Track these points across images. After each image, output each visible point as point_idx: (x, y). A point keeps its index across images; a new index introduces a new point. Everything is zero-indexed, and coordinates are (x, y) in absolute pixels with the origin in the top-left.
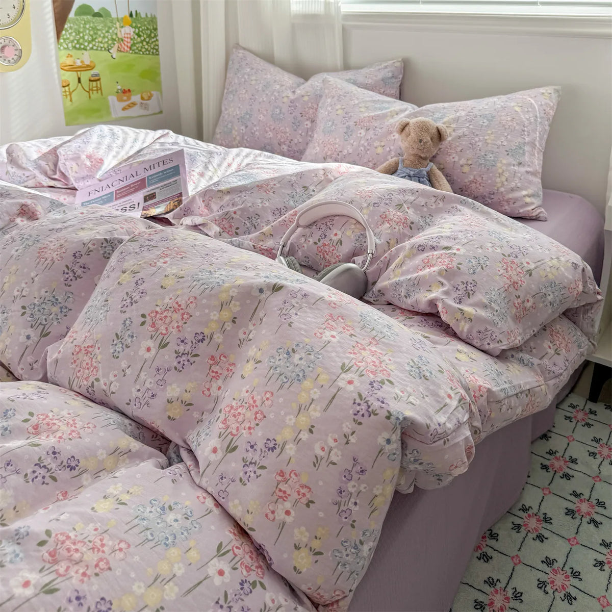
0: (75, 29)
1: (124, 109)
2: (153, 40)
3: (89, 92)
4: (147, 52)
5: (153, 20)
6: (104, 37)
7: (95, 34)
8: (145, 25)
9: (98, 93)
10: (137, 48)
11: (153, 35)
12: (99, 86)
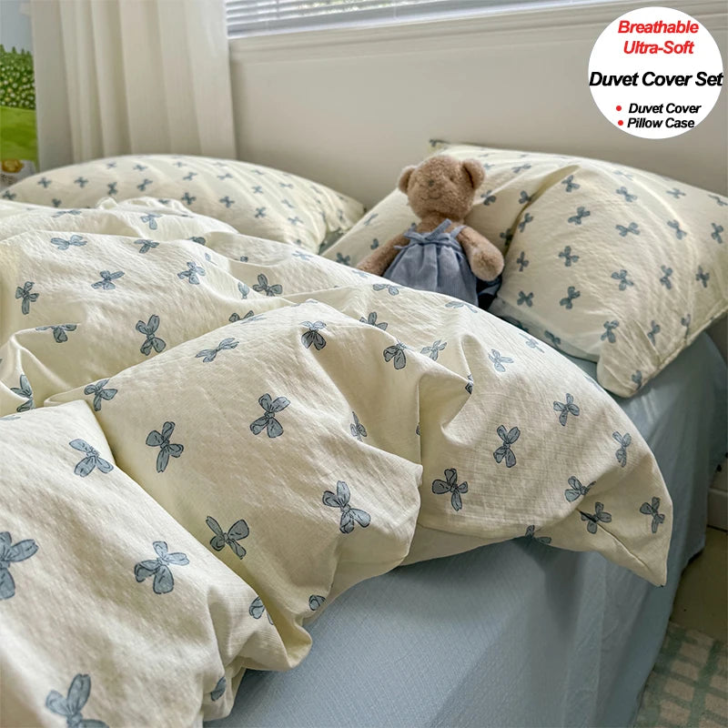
2: (25, 87)
4: (14, 104)
5: (26, 58)
8: (10, 65)
11: (24, 80)
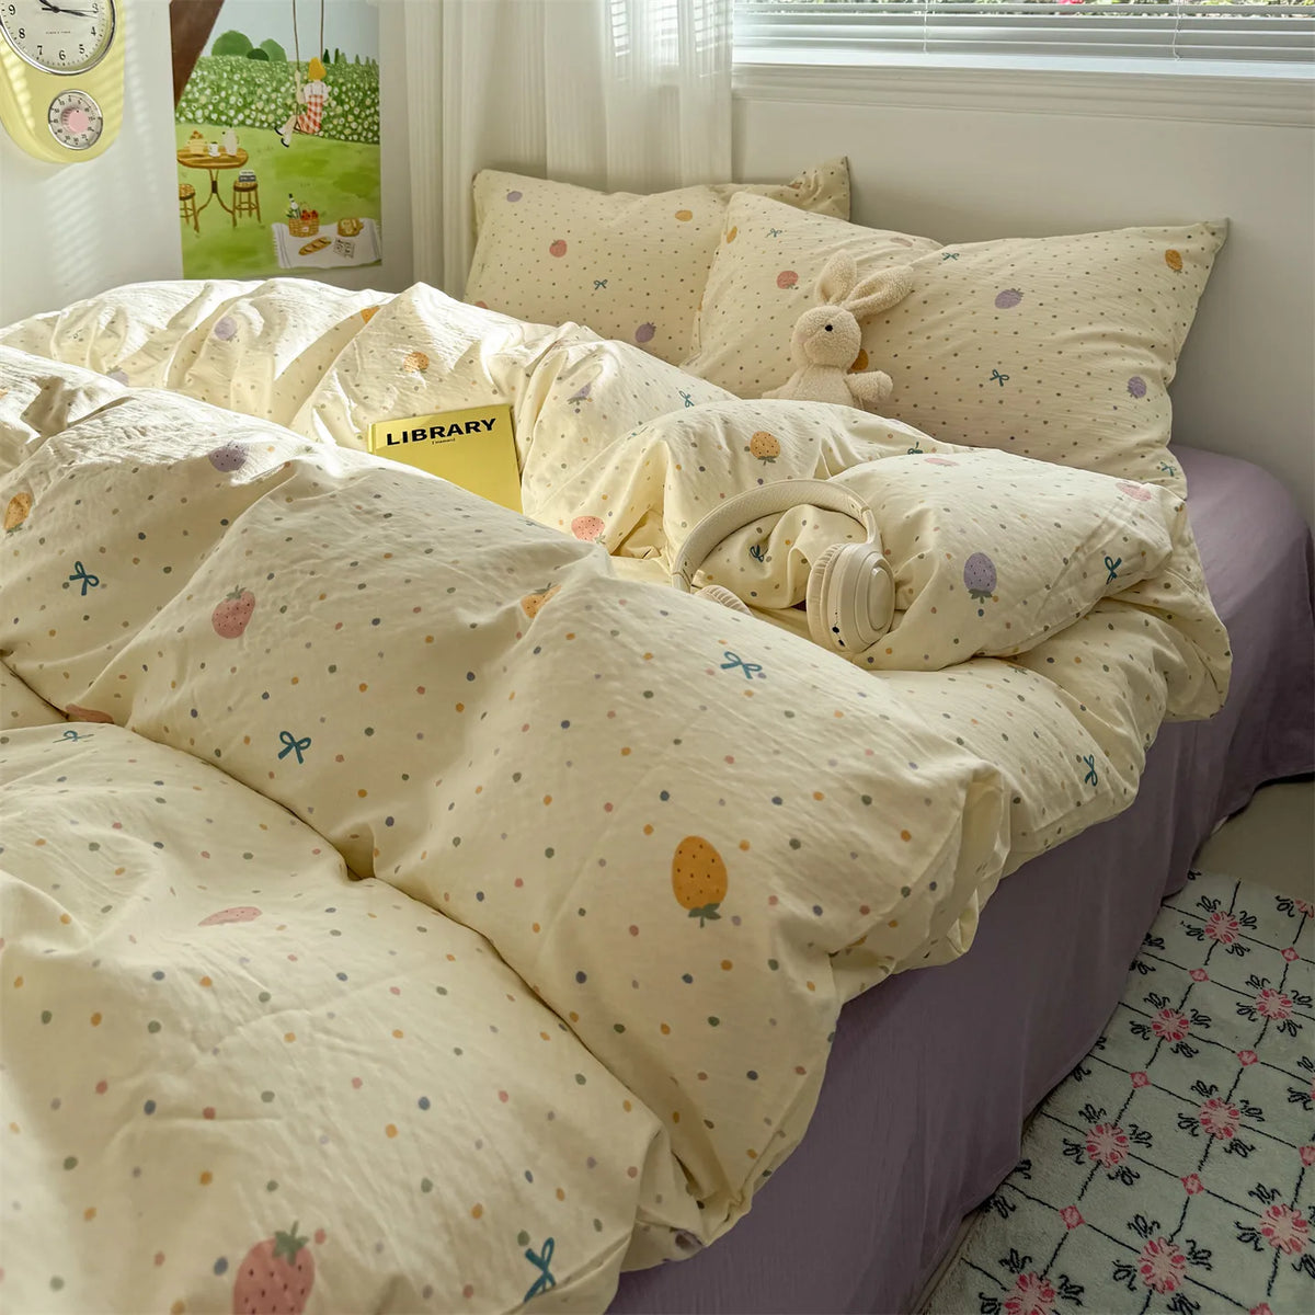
0: (212, 82)
1: (304, 252)
2: (368, 112)
3: (233, 213)
4: (355, 137)
5: (371, 70)
6: (268, 101)
7: (252, 93)
8: (353, 81)
9: (250, 214)
10: (335, 127)
11: (368, 102)
12: (253, 200)
